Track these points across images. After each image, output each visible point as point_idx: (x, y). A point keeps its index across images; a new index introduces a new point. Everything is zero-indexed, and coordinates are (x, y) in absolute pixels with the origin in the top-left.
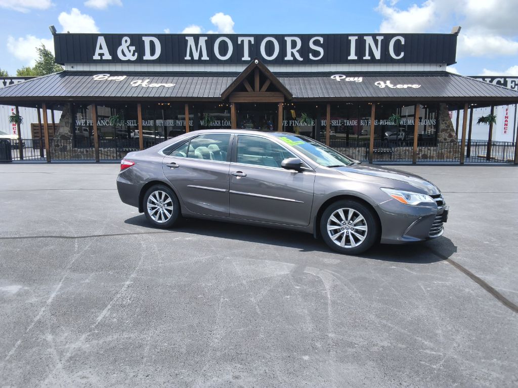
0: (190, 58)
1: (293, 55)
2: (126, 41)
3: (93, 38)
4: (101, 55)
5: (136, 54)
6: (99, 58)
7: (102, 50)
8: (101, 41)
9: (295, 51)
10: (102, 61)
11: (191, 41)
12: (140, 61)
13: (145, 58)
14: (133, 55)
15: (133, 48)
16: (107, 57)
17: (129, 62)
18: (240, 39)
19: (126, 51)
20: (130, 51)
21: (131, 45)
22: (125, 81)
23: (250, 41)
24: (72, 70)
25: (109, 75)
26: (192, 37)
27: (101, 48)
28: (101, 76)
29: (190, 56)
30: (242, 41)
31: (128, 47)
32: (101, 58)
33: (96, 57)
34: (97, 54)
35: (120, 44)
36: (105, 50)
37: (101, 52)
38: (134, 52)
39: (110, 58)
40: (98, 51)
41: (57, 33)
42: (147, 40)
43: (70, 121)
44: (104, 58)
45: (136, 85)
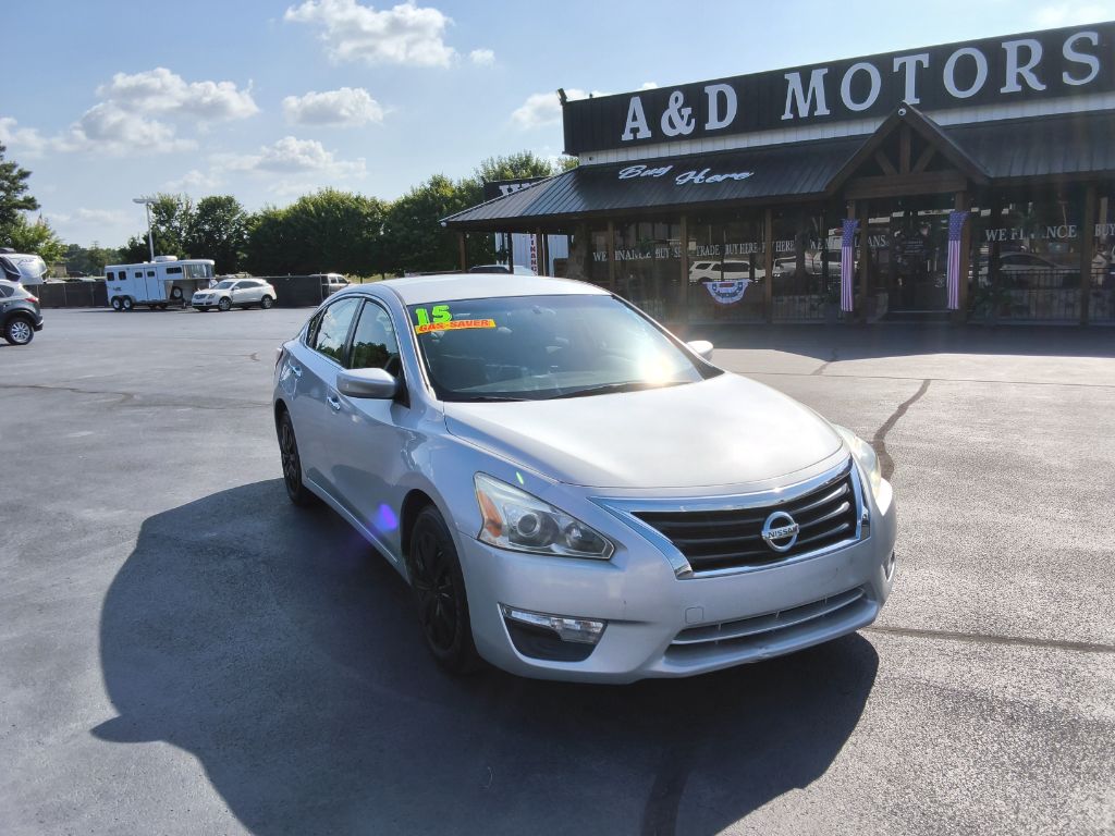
0: (791, 116)
1: (1021, 79)
2: (677, 99)
3: (622, 101)
4: (635, 131)
5: (693, 121)
6: (630, 137)
7: (637, 123)
8: (636, 105)
9: (1025, 71)
10: (637, 143)
11: (795, 82)
12: (700, 133)
13: (708, 127)
14: (688, 124)
15: (687, 111)
16: (645, 133)
17: (680, 138)
18: (897, 63)
19: (677, 120)
20: (682, 117)
21: (685, 105)
22: (671, 176)
23: (919, 64)
24: (591, 163)
25: (644, 167)
26: (798, 74)
27: (635, 118)
28: (631, 169)
29: (791, 112)
30: (903, 66)
31: (679, 110)
32: (635, 136)
33: (627, 136)
34: (627, 130)
35: (667, 107)
36: (642, 123)
37: (635, 125)
38: (690, 117)
39: (648, 134)
40: (630, 124)
41: (568, 100)
42: (712, 92)
43: (584, 254)
44: (639, 136)
45: (685, 181)
